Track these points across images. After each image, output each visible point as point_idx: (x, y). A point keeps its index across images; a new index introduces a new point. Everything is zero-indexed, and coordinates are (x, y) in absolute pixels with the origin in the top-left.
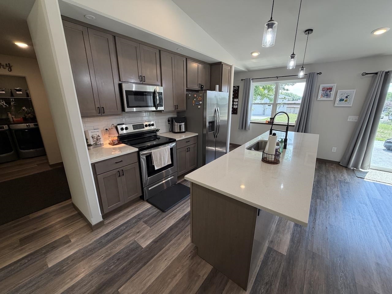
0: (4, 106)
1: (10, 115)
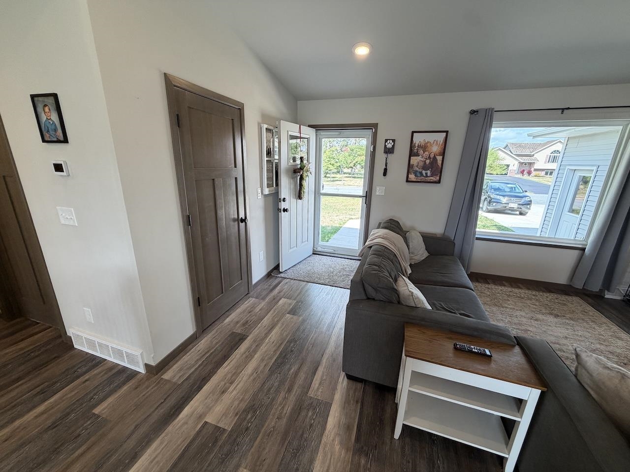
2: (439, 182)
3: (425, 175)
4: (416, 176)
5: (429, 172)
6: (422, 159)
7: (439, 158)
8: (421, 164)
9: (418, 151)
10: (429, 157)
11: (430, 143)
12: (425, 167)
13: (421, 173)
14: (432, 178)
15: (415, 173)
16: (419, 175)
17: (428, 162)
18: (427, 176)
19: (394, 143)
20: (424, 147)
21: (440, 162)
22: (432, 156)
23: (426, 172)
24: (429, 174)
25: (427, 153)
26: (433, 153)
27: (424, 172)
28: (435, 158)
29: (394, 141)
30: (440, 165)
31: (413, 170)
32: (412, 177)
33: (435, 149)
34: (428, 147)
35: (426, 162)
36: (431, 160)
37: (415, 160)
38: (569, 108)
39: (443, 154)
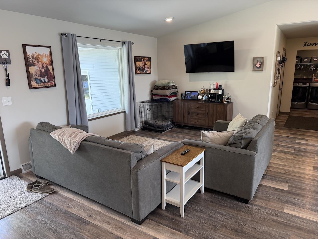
0: (313, 70)
1: (314, 76)
2: (54, 86)
3: (43, 81)
4: (37, 83)
5: (46, 79)
6: (38, 69)
7: (50, 67)
8: (39, 73)
9: (33, 62)
10: (43, 66)
11: (41, 55)
12: (42, 75)
13: (40, 80)
14: (49, 83)
15: (36, 80)
16: (39, 82)
17: (43, 70)
18: (45, 82)
19: (9, 54)
20: (37, 58)
21: (51, 71)
22: (45, 66)
23: (44, 79)
24: (46, 81)
25: (40, 63)
26: (44, 64)
27: (42, 79)
28: (47, 67)
29: (8, 52)
30: (52, 73)
31: (34, 79)
32: (34, 84)
33: (45, 60)
34: (39, 58)
35: (42, 71)
36: (45, 69)
37: (32, 70)
38: (103, 39)
39: (52, 64)
